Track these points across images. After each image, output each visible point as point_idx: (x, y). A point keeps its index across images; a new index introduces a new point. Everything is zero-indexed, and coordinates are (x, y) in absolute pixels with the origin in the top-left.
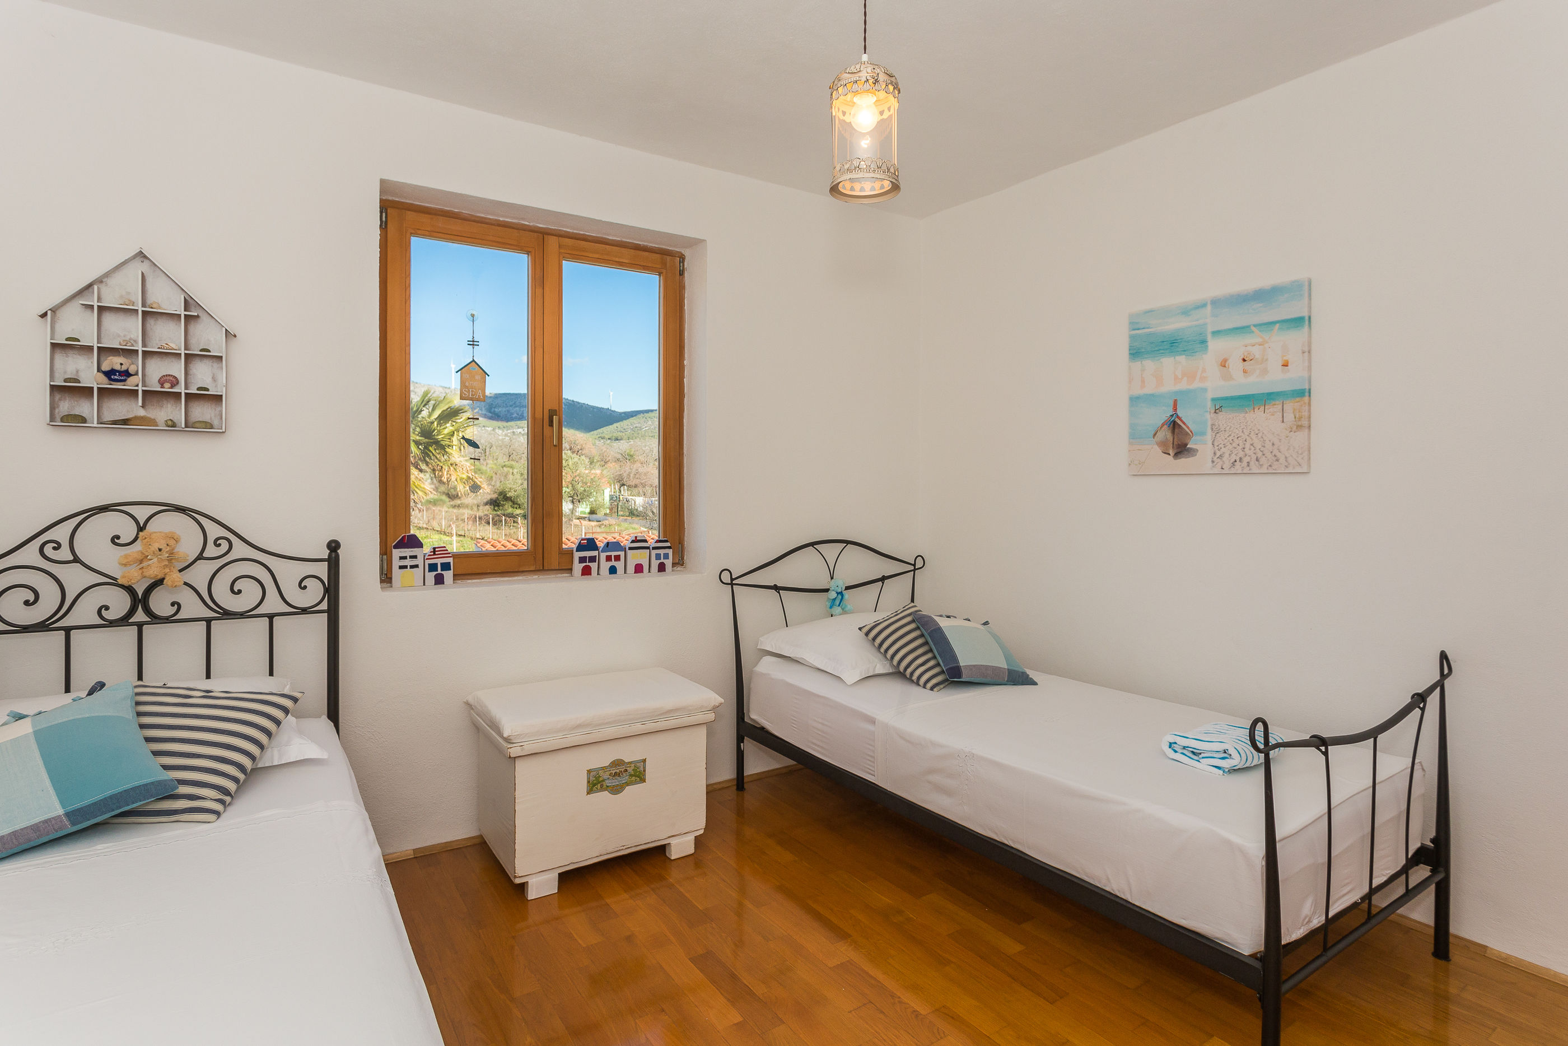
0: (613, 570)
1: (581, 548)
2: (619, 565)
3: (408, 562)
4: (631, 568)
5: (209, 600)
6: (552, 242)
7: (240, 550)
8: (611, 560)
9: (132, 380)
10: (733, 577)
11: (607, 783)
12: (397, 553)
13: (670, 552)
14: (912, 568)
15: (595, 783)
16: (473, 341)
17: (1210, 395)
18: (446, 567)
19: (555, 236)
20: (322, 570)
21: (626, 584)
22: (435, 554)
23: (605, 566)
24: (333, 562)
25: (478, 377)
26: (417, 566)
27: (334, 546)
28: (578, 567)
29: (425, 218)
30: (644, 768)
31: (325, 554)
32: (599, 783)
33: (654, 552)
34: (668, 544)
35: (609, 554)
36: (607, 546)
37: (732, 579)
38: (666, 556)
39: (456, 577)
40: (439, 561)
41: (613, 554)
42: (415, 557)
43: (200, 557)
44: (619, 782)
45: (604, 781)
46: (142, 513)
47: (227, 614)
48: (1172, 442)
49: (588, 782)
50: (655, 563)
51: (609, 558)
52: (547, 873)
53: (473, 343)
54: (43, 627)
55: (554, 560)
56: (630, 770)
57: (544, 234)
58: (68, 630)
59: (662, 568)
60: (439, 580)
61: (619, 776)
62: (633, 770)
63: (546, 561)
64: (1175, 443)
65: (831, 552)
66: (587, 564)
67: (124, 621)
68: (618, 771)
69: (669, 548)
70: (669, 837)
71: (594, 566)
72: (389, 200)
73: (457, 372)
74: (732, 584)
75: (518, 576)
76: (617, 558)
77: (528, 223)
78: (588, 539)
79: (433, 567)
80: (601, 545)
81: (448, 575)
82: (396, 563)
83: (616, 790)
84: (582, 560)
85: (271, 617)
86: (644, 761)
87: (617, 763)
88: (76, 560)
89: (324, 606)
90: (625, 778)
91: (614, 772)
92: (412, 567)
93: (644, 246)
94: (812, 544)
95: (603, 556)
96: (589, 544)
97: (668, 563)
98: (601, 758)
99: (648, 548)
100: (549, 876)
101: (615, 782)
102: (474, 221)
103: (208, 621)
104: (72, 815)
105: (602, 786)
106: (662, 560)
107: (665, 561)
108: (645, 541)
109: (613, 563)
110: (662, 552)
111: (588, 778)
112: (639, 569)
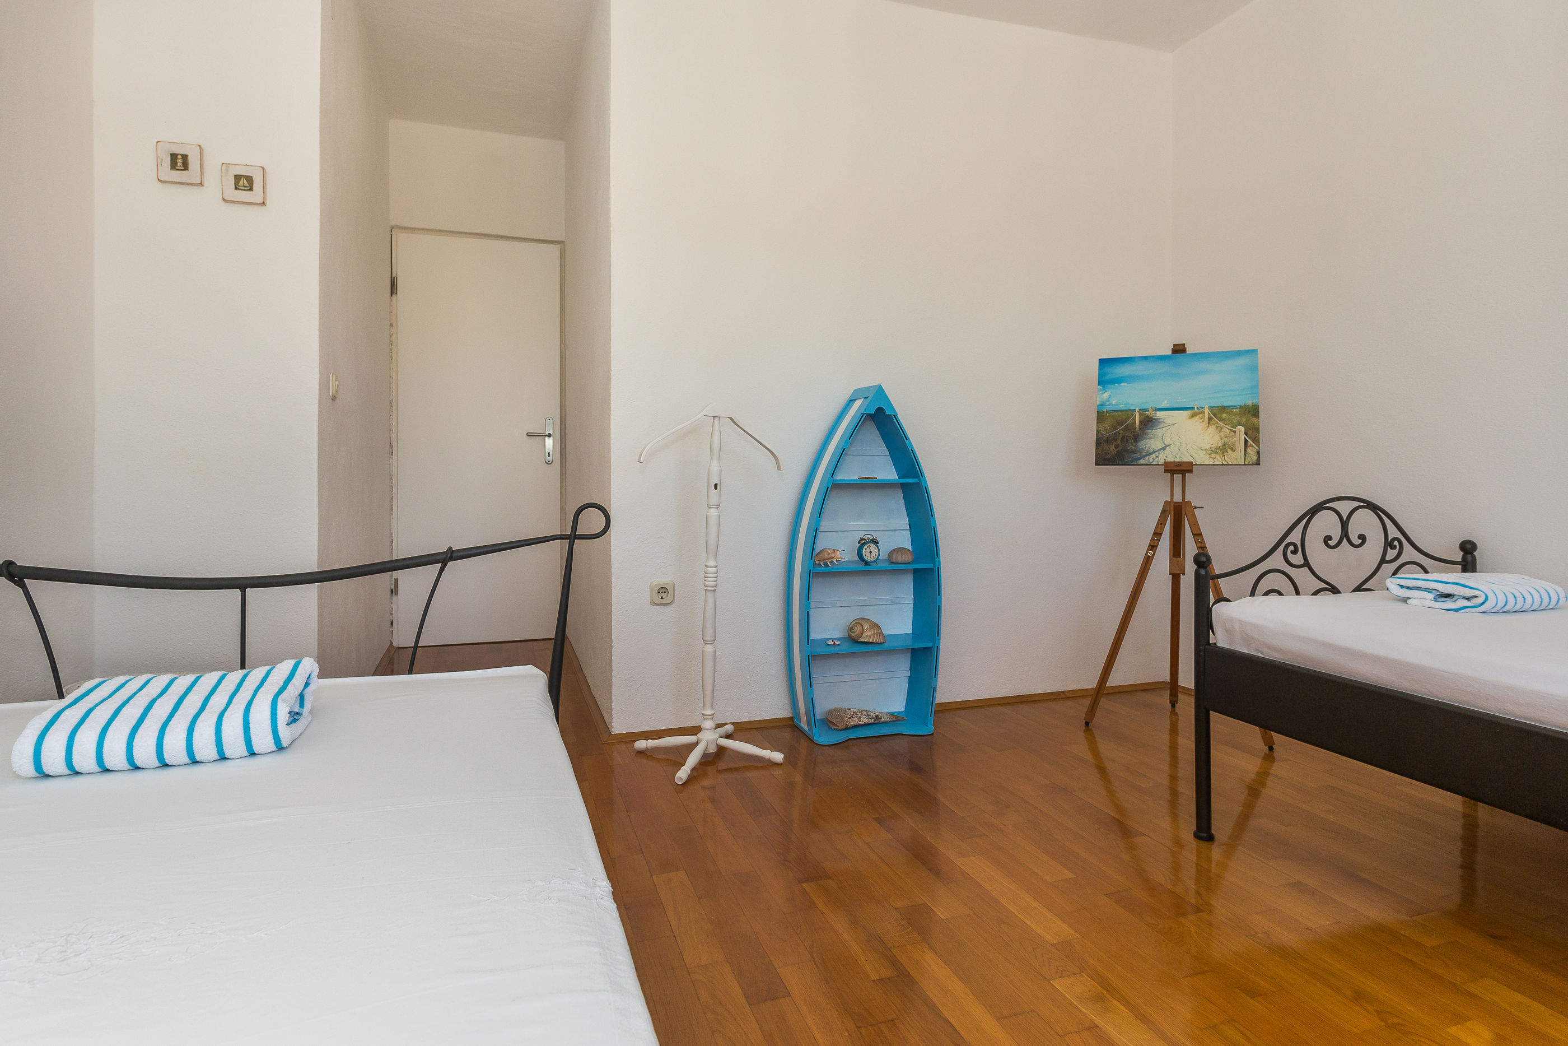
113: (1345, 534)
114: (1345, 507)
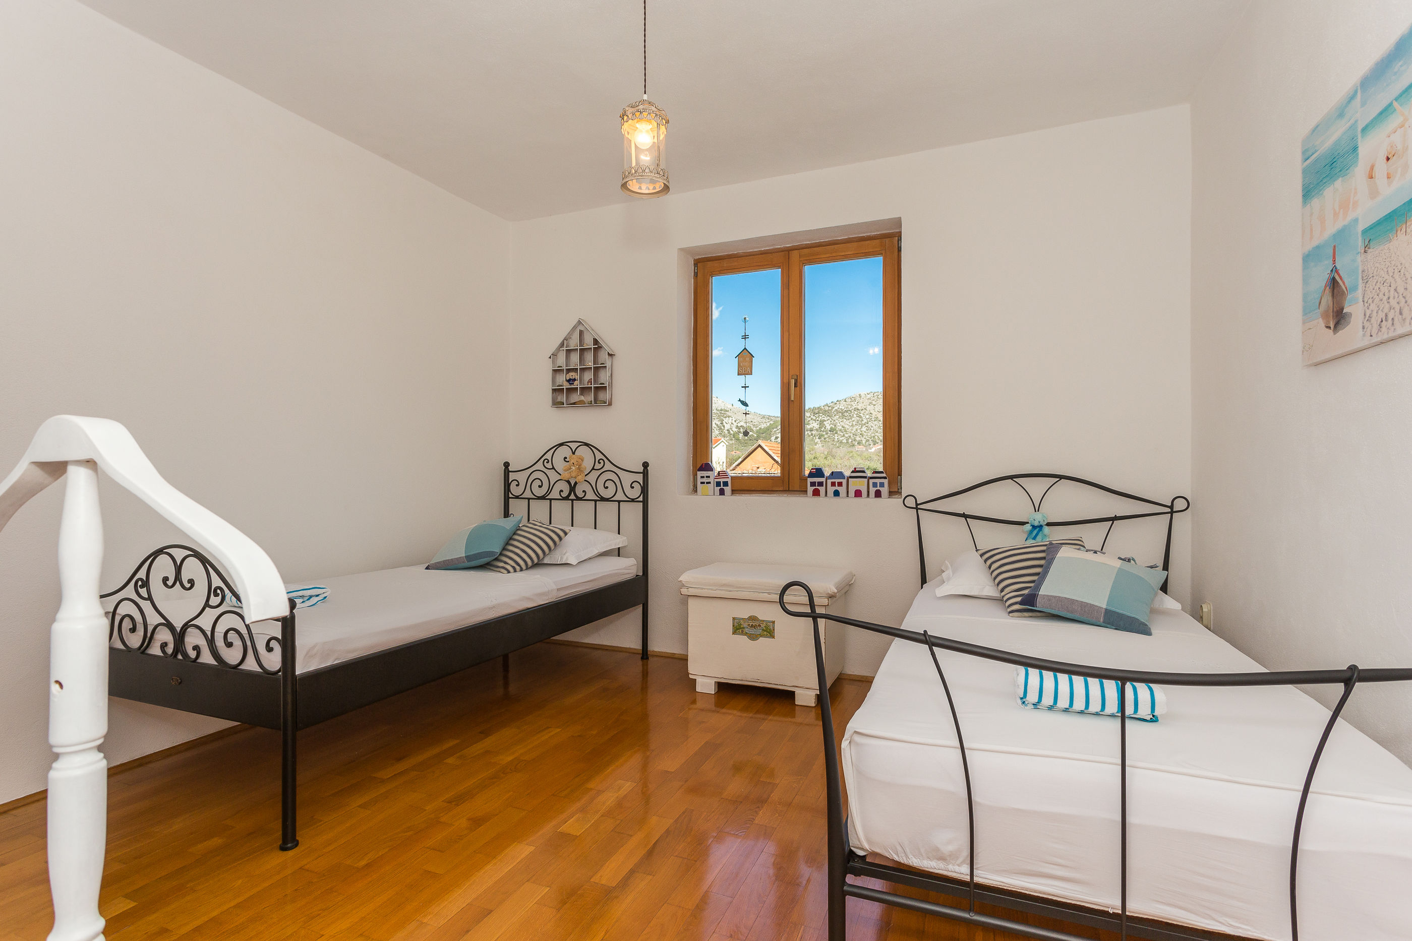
0: (837, 494)
1: (811, 475)
2: (842, 490)
3: (705, 480)
4: (852, 493)
5: (596, 491)
6: (795, 255)
7: (608, 466)
8: (835, 486)
9: (576, 383)
10: (918, 503)
11: (746, 630)
12: (700, 474)
13: (886, 481)
14: (1169, 510)
15: (738, 628)
16: (745, 338)
17: (1361, 227)
18: (726, 484)
19: (796, 250)
20: (640, 478)
21: (848, 503)
22: (719, 476)
23: (831, 490)
24: (645, 473)
25: (748, 359)
26: (710, 483)
27: (646, 465)
28: (810, 489)
29: (716, 264)
30: (774, 627)
31: (641, 469)
32: (741, 628)
33: (871, 481)
34: (884, 475)
35: (833, 480)
36: (832, 475)
37: (917, 504)
38: (882, 485)
39: (734, 492)
40: (722, 480)
41: (837, 481)
42: (708, 477)
43: (593, 469)
44: (754, 632)
45: (744, 628)
46: (574, 446)
47: (603, 499)
48: (1332, 310)
49: (733, 626)
50: (873, 490)
51: (833, 484)
52: (706, 678)
53: (745, 337)
54: (543, 498)
55: (796, 485)
56: (763, 626)
57: (788, 251)
58: (551, 500)
59: (878, 494)
60: (722, 492)
61: (755, 628)
62: (765, 627)
63: (790, 484)
64: (1335, 309)
65: (1037, 487)
66: (817, 487)
67: (566, 498)
68: (754, 624)
69: (885, 478)
70: (793, 686)
71: (822, 489)
72: (700, 259)
73: (736, 358)
74: (917, 509)
75: (774, 494)
76: (840, 484)
77: (780, 247)
78: (816, 469)
79: (718, 484)
80: (827, 473)
81: (728, 490)
82: (699, 480)
83: (753, 637)
84: (813, 484)
85: (619, 502)
86: (774, 622)
87: (753, 618)
88: (553, 468)
89: (641, 499)
90: (759, 631)
91: (751, 624)
92: (707, 483)
93: (868, 236)
94: (1011, 477)
95: (829, 481)
96: (818, 473)
97: (885, 491)
98: (744, 612)
99: (865, 477)
100: (709, 681)
101: (752, 631)
102: (746, 256)
103: (596, 501)
104: (469, 558)
105: (742, 631)
106: (878, 488)
107: (881, 489)
108: (863, 472)
109: (837, 488)
110: (878, 481)
111: (733, 623)
112: (858, 494)
113: (178, 577)
114: (179, 554)
